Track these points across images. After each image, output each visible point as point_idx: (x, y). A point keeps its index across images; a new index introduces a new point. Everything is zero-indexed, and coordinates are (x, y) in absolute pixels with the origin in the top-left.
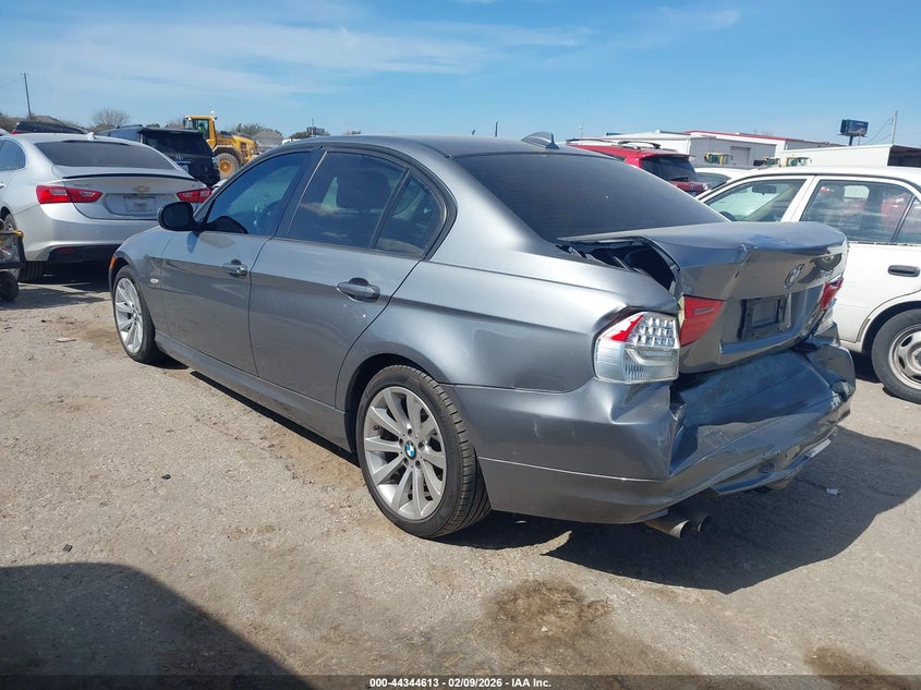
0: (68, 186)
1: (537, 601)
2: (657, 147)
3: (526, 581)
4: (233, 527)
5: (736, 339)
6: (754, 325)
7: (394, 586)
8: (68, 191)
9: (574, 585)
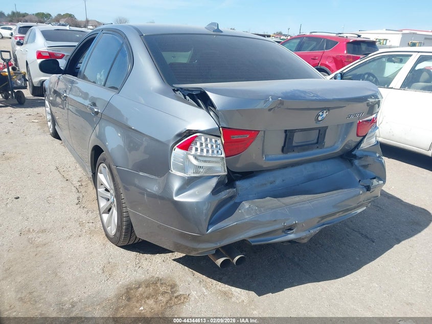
0: (49, 51)
1: (151, 290)
2: (359, 36)
3: (153, 277)
4: (28, 228)
5: (281, 152)
6: (294, 144)
7: (80, 271)
8: (49, 53)
9: (178, 283)
